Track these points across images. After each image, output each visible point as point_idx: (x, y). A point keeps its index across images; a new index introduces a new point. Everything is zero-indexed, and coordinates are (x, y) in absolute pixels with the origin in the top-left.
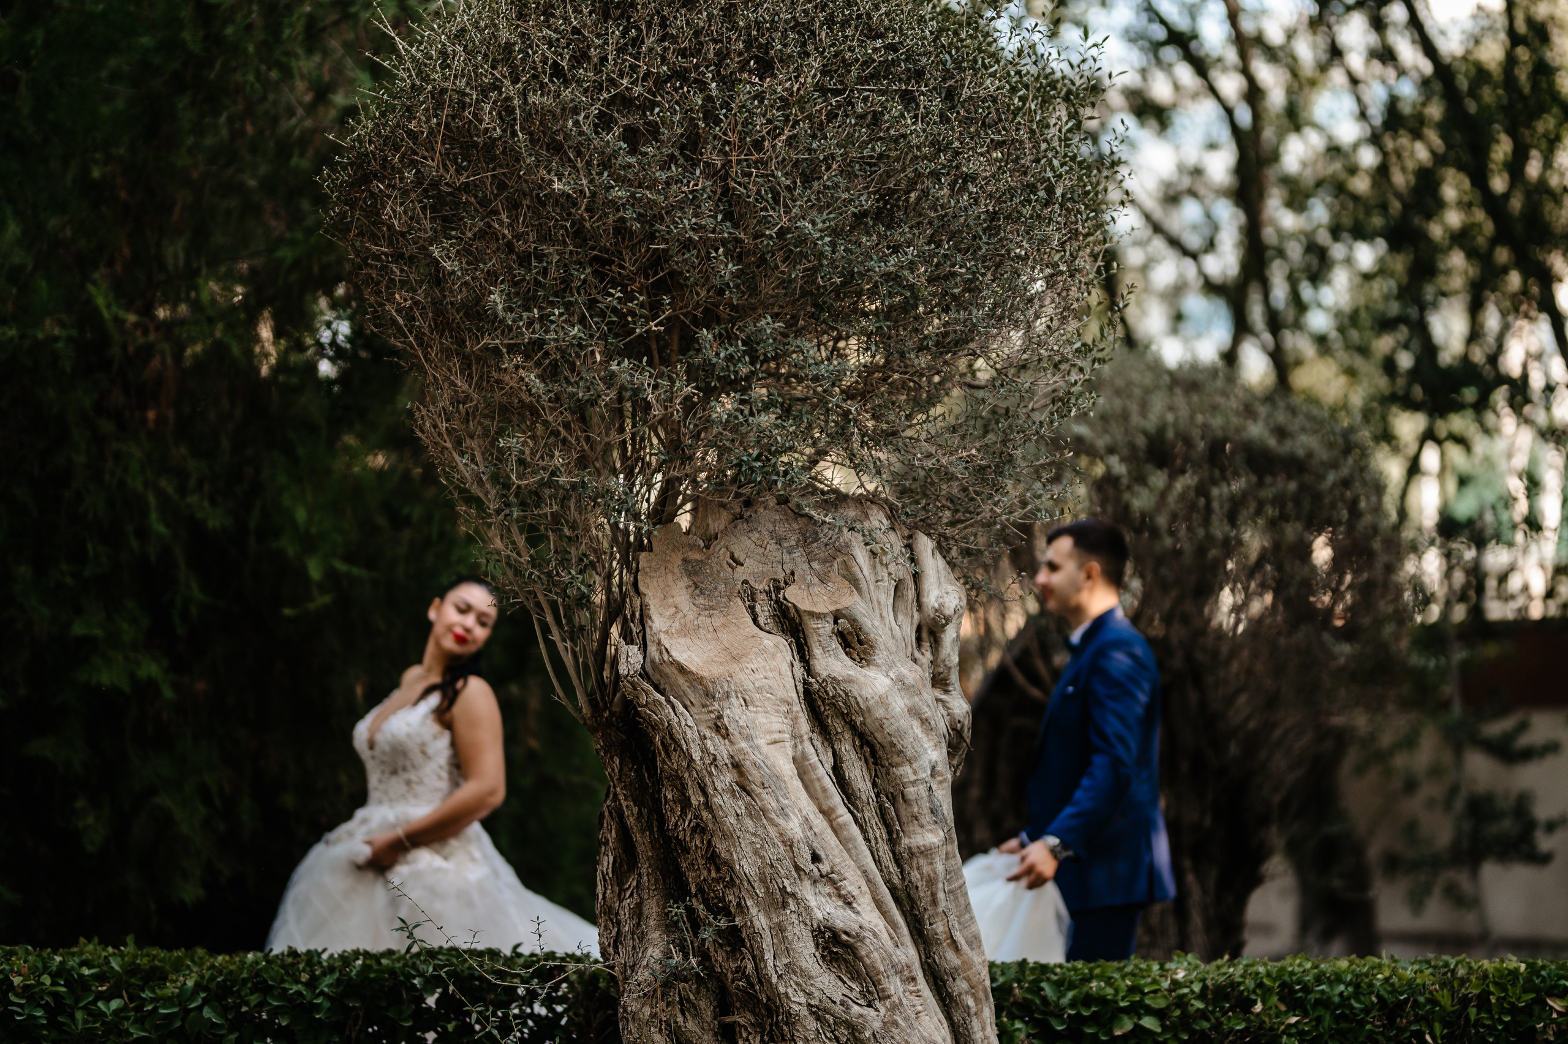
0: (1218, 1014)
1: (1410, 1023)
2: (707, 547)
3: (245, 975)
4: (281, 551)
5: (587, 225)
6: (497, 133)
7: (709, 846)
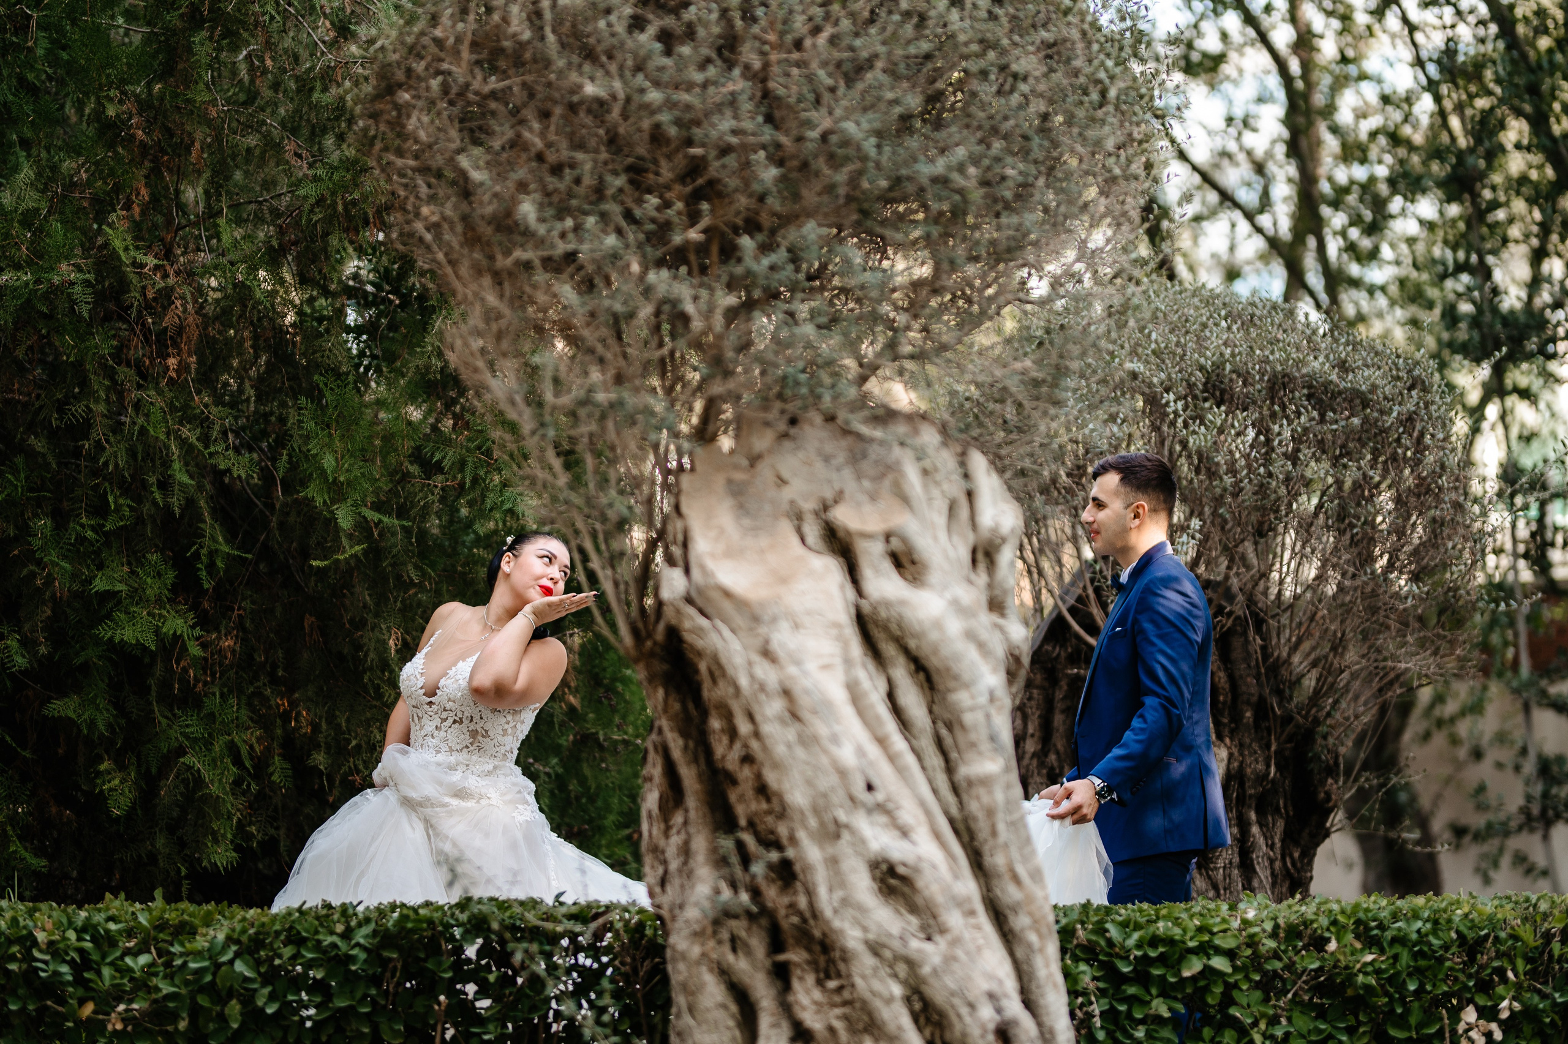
0: (1291, 954)
1: (1491, 959)
2: (752, 466)
3: (277, 927)
4: (309, 502)
5: (621, 130)
6: (527, 35)
7: (759, 776)
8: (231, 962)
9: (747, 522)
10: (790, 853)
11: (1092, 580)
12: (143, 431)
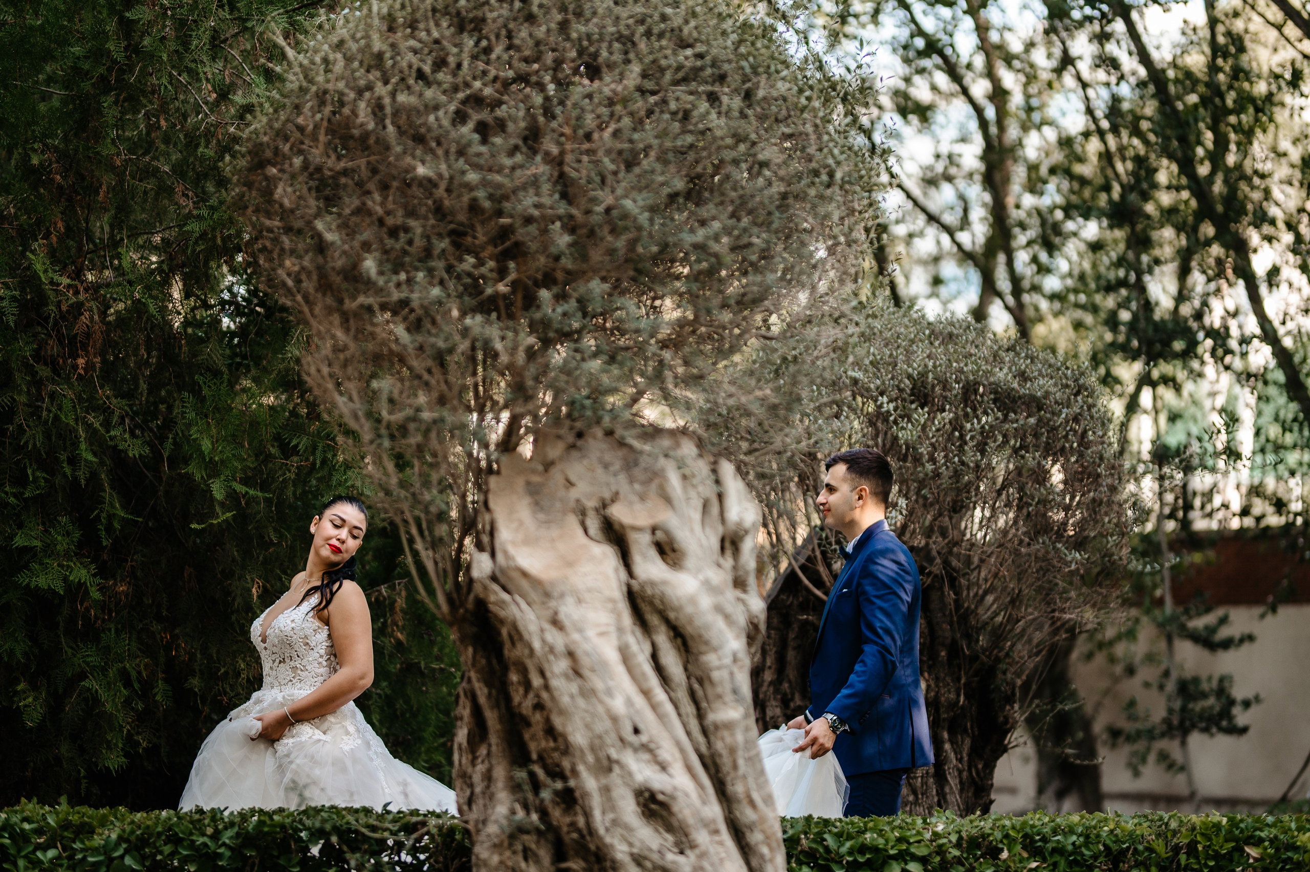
0: (971, 861)
1: (1131, 867)
2: (546, 470)
3: (159, 829)
4: (189, 477)
5: (447, 203)
6: (371, 126)
7: (548, 720)
8: (122, 857)
9: (541, 516)
10: (572, 783)
11: (820, 545)
12: (57, 418)
